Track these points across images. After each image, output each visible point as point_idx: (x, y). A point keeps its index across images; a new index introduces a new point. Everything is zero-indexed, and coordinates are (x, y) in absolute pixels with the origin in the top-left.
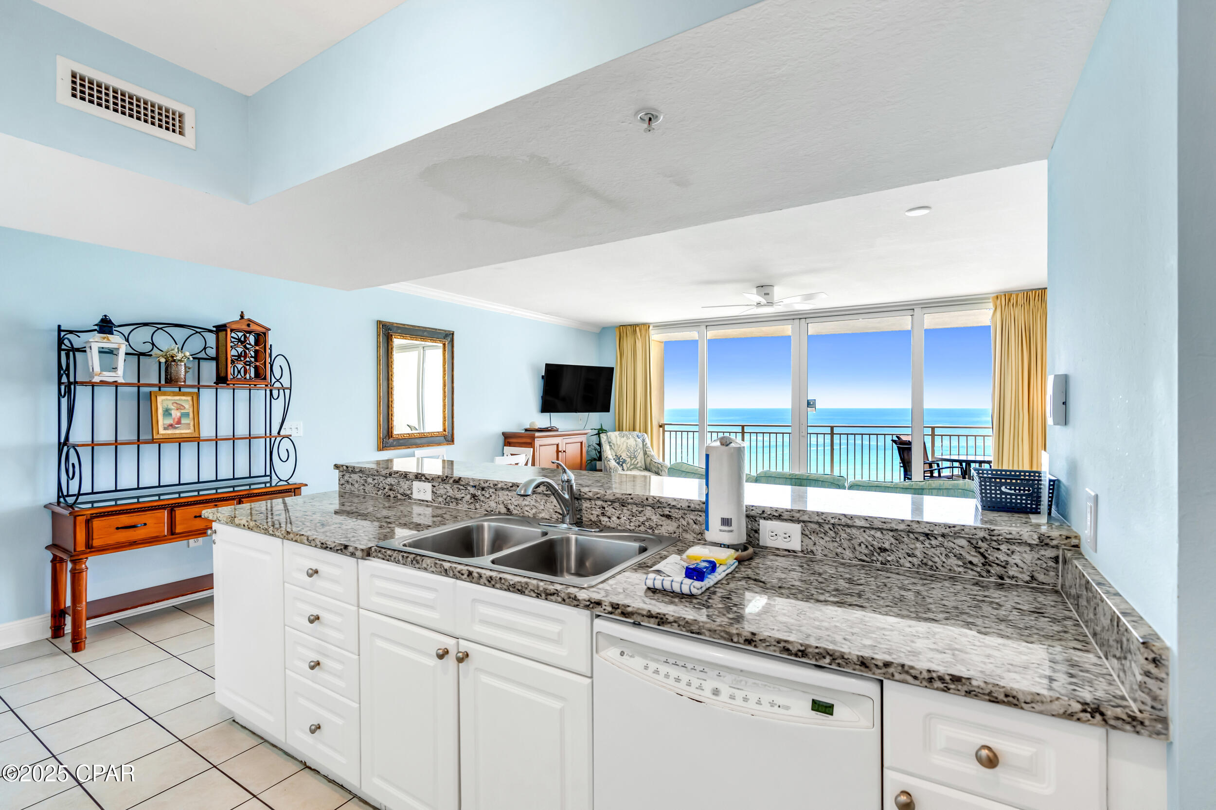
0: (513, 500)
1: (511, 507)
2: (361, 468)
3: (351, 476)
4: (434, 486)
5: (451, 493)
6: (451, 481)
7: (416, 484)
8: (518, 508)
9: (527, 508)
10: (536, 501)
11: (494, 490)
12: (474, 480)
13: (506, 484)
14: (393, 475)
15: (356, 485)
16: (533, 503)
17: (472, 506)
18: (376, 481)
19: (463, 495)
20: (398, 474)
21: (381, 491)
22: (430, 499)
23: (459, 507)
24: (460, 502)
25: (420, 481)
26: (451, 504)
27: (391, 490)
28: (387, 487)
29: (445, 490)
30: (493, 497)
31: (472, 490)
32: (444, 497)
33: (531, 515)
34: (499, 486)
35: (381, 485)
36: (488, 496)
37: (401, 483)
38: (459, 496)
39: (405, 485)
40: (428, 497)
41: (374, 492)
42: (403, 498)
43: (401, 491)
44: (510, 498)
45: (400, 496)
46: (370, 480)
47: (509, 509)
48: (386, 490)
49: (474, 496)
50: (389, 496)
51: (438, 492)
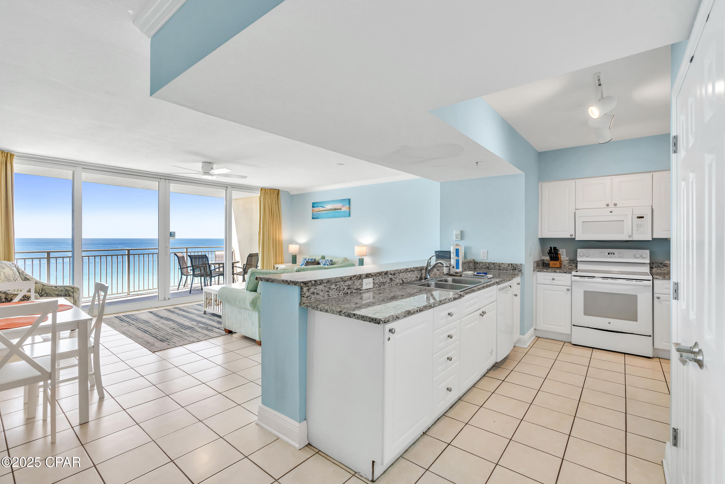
0: (404, 276)
1: (404, 280)
2: (328, 279)
3: (317, 287)
4: (373, 279)
5: (381, 280)
6: (384, 274)
7: (365, 281)
8: (406, 279)
9: (409, 279)
10: (411, 274)
11: (398, 274)
12: (393, 271)
13: (404, 269)
14: (352, 279)
15: (321, 294)
16: (410, 275)
17: (390, 284)
18: (338, 286)
19: (387, 280)
20: (356, 277)
21: (342, 292)
22: (372, 287)
23: (386, 286)
24: (385, 284)
25: (369, 278)
26: (381, 286)
27: (348, 289)
28: (346, 288)
29: (379, 280)
30: (398, 277)
31: (390, 276)
32: (378, 283)
33: (409, 281)
34: (402, 271)
35: (342, 287)
36: (396, 277)
37: (355, 282)
38: (385, 281)
39: (357, 283)
40: (371, 286)
41: (336, 294)
42: (357, 291)
43: (355, 287)
44: (403, 276)
45: (354, 291)
46: (333, 286)
47: (403, 281)
48: (345, 290)
49: (391, 279)
50: (347, 293)
51: (375, 282)
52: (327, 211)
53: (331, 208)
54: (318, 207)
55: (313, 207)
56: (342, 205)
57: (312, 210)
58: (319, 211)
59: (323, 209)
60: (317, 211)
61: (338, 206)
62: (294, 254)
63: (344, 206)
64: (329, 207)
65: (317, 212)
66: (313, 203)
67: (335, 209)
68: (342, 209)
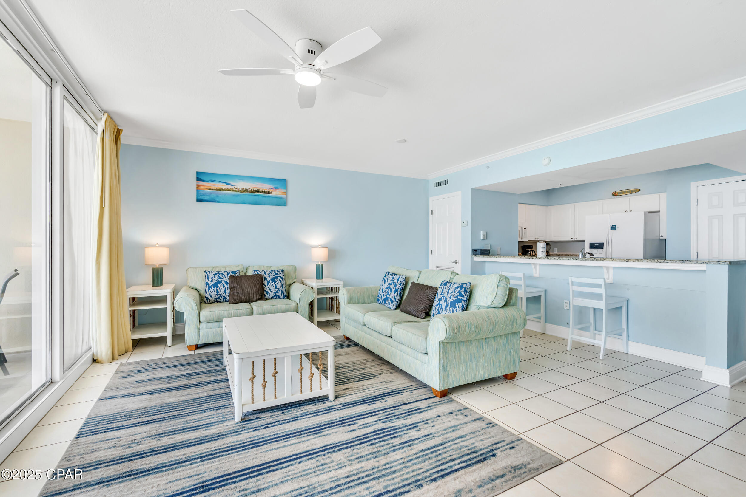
52: (238, 191)
53: (248, 188)
54: (212, 181)
55: (198, 179)
56: (271, 188)
57: (197, 185)
58: (217, 189)
59: (229, 187)
60: (212, 188)
61: (265, 187)
62: (158, 266)
63: (276, 188)
64: (242, 185)
65: (210, 189)
66: (198, 173)
67: (258, 191)
68: (272, 193)
